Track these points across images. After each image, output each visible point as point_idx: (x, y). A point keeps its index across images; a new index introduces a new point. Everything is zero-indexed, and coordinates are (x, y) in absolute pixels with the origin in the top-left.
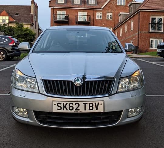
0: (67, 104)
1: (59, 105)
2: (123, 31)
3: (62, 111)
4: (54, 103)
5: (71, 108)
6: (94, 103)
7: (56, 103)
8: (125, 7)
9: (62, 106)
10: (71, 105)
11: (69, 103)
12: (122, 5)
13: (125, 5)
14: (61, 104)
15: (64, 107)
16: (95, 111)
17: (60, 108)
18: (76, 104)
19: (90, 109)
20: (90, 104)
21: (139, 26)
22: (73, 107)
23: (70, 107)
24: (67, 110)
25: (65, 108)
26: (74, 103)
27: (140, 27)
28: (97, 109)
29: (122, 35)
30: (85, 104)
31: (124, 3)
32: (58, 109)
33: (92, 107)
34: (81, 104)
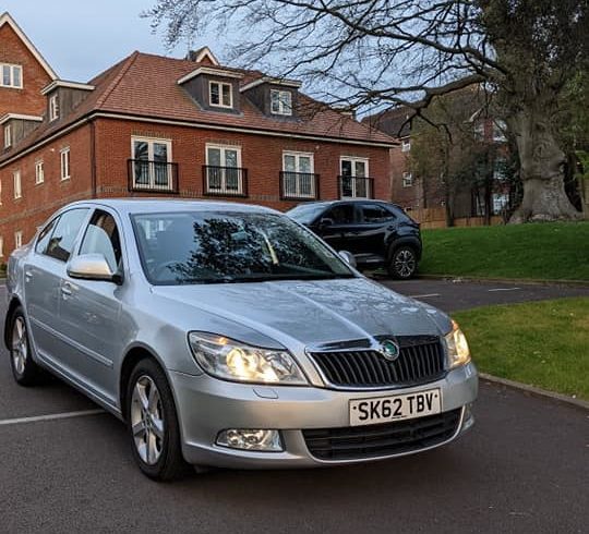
0: (379, 402)
1: (363, 407)
2: (28, 181)
3: (369, 421)
4: (353, 404)
5: (387, 412)
6: (424, 394)
7: (357, 403)
8: (23, 93)
9: (368, 408)
10: (387, 405)
11: (382, 400)
12: (12, 86)
13: (21, 87)
14: (366, 404)
15: (374, 410)
16: (426, 412)
17: (364, 415)
18: (395, 402)
19: (419, 410)
20: (418, 397)
21: (94, 167)
22: (389, 409)
23: (384, 409)
24: (379, 417)
25: (375, 414)
26: (392, 399)
27: (98, 171)
28: (430, 408)
29: (22, 193)
30: (410, 399)
31: (16, 81)
32: (361, 418)
33: (422, 403)
34: (404, 398)
